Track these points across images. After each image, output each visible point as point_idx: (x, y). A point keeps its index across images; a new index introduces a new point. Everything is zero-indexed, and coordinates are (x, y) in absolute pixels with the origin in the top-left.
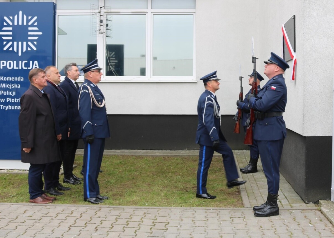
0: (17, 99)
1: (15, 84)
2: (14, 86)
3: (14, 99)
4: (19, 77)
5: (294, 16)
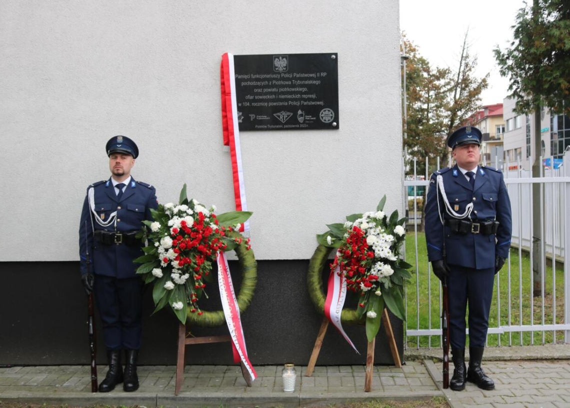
5: (336, 54)
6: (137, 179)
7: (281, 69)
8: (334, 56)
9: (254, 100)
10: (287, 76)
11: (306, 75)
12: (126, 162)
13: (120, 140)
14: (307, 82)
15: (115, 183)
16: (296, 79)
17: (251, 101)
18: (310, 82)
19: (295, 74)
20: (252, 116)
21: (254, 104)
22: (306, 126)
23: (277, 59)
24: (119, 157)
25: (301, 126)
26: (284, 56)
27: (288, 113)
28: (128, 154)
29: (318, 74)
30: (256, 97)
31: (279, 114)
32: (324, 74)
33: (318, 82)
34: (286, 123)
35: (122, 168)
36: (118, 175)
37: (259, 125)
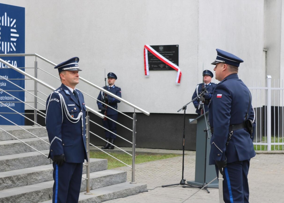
0: (4, 97)
1: (3, 82)
2: (2, 84)
3: (2, 97)
4: (5, 76)
5: (178, 45)
6: (116, 86)
7: (161, 50)
8: (177, 46)
9: (153, 61)
10: (163, 52)
11: (169, 52)
12: (112, 81)
13: (111, 74)
14: (169, 55)
15: (109, 87)
16: (166, 53)
17: (152, 61)
18: (170, 55)
19: (165, 52)
20: (152, 66)
21: (153, 62)
22: (168, 69)
23: (160, 47)
24: (110, 79)
25: (167, 69)
26: (162, 46)
27: (163, 65)
28: (113, 78)
29: (172, 52)
30: (154, 60)
31: (160, 65)
32: (174, 52)
33: (172, 55)
34: (162, 68)
35: (111, 82)
36: (110, 84)
37: (154, 68)
